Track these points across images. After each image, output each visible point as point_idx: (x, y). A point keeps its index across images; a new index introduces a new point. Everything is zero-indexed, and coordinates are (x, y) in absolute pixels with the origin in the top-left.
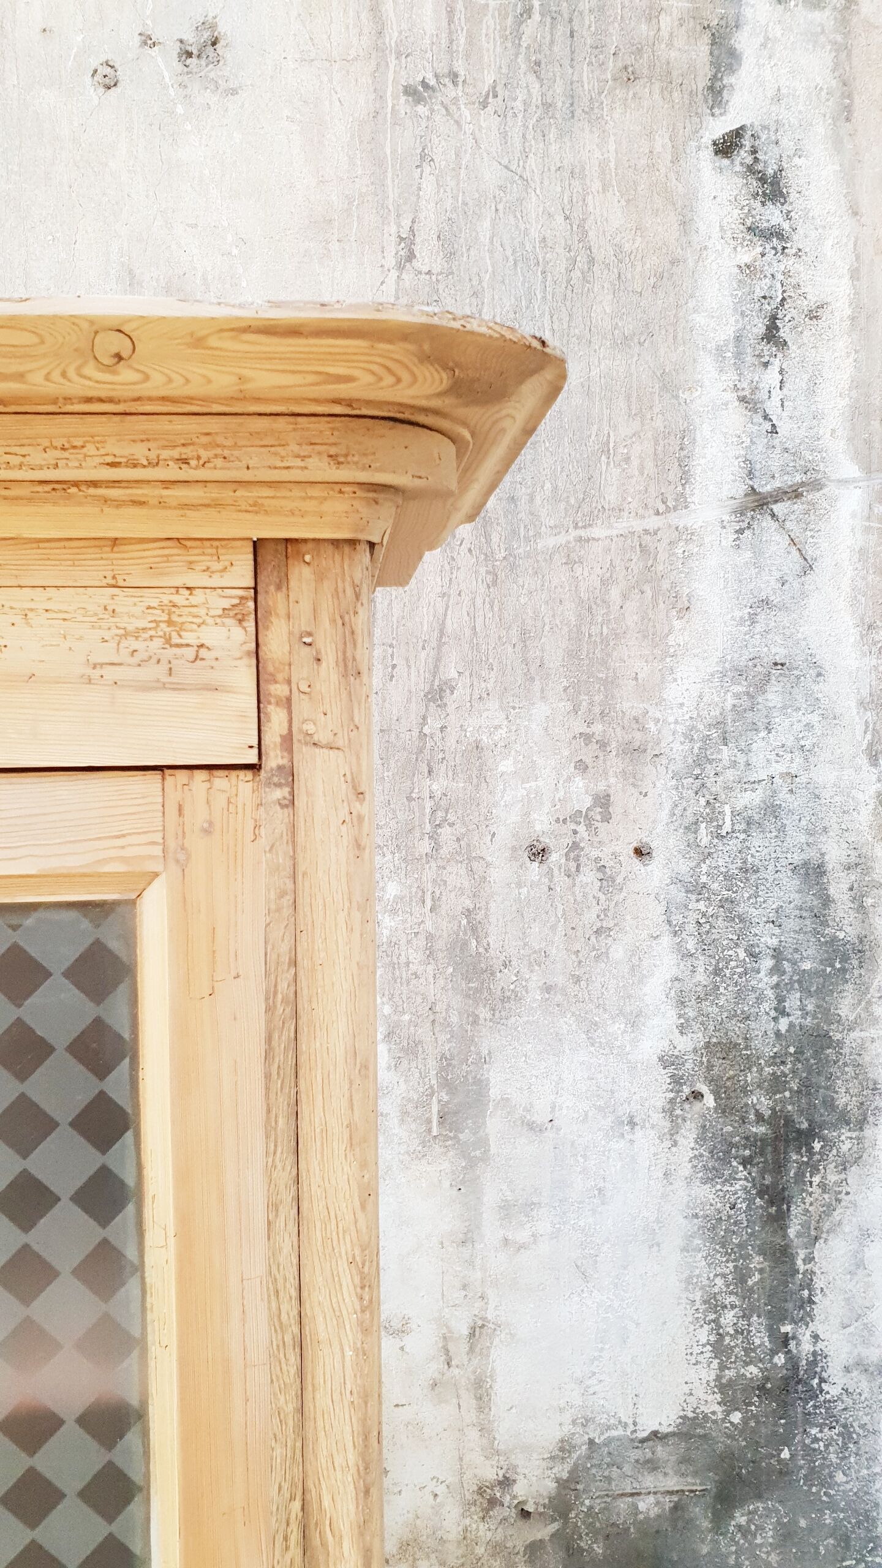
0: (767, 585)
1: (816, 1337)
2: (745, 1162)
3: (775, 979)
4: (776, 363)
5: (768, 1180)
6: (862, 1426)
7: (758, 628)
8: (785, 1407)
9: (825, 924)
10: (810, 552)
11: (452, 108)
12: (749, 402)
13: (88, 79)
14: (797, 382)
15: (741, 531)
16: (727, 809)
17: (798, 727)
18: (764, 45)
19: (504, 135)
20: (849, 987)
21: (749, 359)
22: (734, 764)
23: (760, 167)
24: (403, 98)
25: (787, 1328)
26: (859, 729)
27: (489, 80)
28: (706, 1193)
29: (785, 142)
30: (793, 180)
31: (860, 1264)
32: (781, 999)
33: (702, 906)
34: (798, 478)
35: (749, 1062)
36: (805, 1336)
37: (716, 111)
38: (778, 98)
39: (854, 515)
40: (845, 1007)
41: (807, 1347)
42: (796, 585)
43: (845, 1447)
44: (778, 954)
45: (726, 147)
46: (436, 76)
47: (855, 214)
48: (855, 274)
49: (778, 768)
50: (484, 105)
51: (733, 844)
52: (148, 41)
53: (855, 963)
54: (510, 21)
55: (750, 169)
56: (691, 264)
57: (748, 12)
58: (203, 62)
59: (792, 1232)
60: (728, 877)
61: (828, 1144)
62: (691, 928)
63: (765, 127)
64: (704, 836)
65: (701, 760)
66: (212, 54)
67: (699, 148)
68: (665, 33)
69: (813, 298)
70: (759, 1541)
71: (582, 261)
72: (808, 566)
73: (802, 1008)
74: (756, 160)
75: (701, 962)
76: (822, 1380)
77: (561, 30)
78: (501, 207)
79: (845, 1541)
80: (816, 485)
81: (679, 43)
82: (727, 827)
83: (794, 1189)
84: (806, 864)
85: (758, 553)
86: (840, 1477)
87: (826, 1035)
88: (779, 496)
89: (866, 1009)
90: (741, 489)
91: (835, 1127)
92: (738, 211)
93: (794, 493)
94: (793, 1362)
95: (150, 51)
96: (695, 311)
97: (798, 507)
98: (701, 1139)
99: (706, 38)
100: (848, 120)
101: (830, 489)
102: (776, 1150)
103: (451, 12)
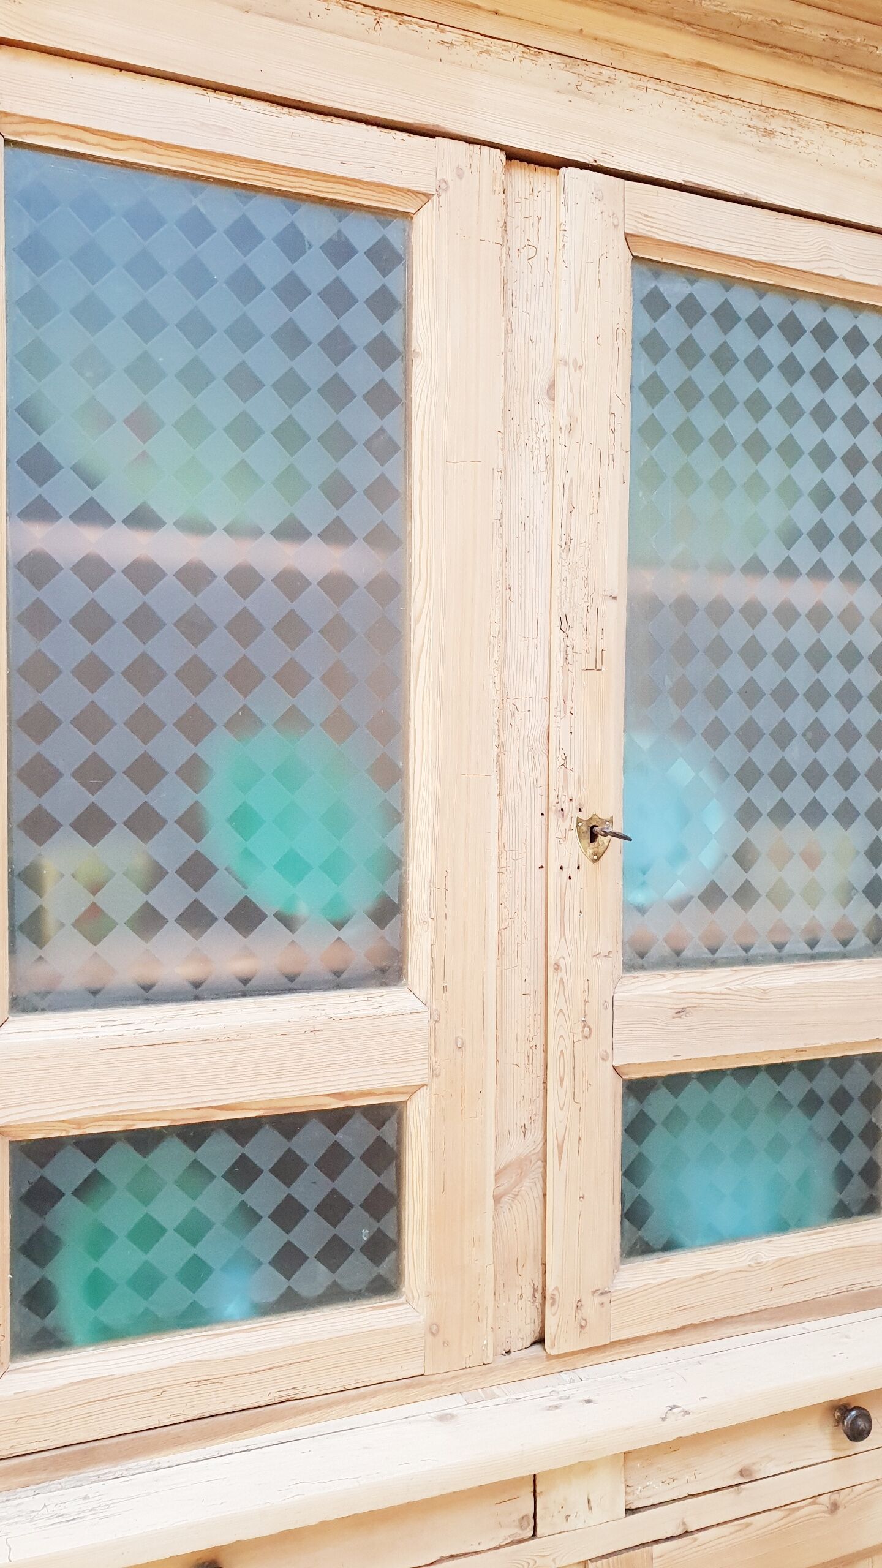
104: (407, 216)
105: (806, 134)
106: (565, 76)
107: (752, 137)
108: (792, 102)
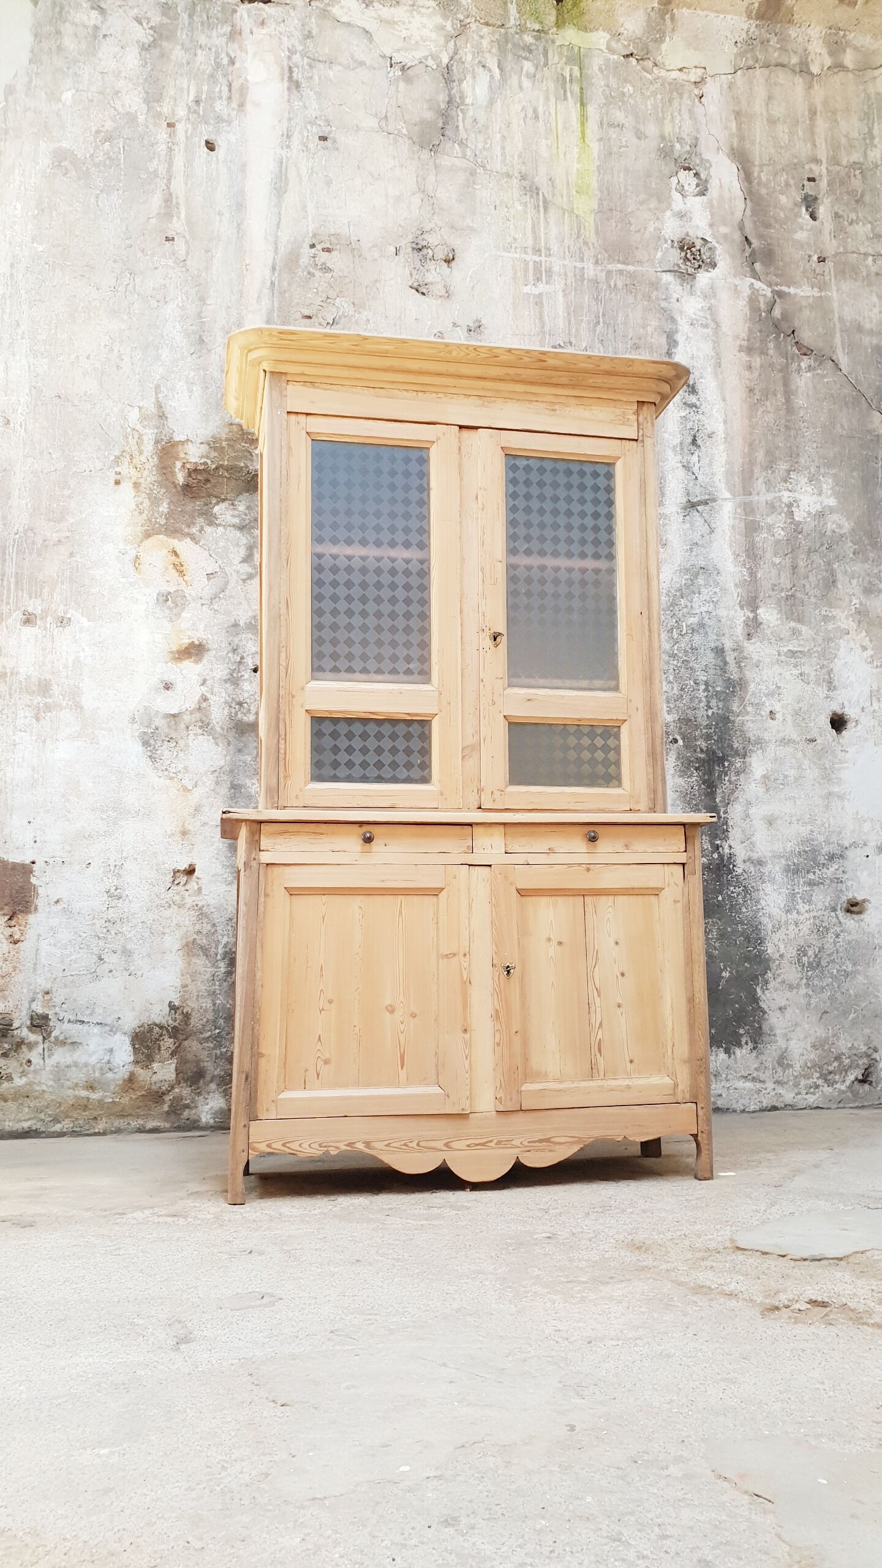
0: (697, 537)
1: (730, 847)
2: (697, 769)
3: (706, 694)
4: (697, 453)
5: (706, 777)
6: (752, 887)
7: (694, 554)
8: (719, 878)
9: (725, 672)
10: (713, 525)
12: (687, 467)
14: (705, 461)
15: (685, 516)
16: (684, 624)
17: (711, 593)
18: (686, 339)
20: (736, 698)
21: (686, 451)
22: (686, 606)
25: (718, 842)
26: (736, 595)
28: (680, 781)
29: (696, 374)
30: (699, 387)
31: (747, 816)
32: (709, 702)
33: (675, 662)
34: (707, 497)
35: (697, 727)
36: (726, 847)
38: (692, 358)
39: (729, 512)
40: (735, 707)
41: (727, 851)
42: (708, 537)
43: (745, 896)
44: (706, 684)
46: (564, 344)
47: (724, 400)
48: (725, 422)
49: (704, 609)
51: (687, 638)
52: (455, 325)
53: (738, 689)
54: (592, 325)
57: (680, 327)
58: (476, 334)
59: (718, 800)
60: (686, 652)
61: (731, 764)
62: (672, 671)
64: (675, 634)
65: (673, 604)
66: (479, 332)
68: (650, 333)
69: (709, 430)
70: (710, 936)
72: (712, 531)
73: (717, 706)
75: (675, 686)
76: (734, 866)
77: (611, 329)
79: (748, 939)
80: (714, 500)
81: (655, 337)
82: (684, 631)
83: (718, 783)
84: (716, 647)
85: (692, 525)
86: (744, 910)
87: (728, 718)
88: (700, 503)
89: (744, 708)
90: (685, 500)
91: (733, 757)
92: (679, 398)
93: (706, 503)
94: (721, 856)
95: (456, 329)
96: (665, 432)
97: (707, 508)
98: (678, 758)
99: (665, 336)
100: (719, 367)
101: (719, 502)
102: (709, 764)
103: (569, 321)
104: (428, 448)
105: (569, 409)
106: (479, 402)
107: (547, 412)
108: (562, 400)
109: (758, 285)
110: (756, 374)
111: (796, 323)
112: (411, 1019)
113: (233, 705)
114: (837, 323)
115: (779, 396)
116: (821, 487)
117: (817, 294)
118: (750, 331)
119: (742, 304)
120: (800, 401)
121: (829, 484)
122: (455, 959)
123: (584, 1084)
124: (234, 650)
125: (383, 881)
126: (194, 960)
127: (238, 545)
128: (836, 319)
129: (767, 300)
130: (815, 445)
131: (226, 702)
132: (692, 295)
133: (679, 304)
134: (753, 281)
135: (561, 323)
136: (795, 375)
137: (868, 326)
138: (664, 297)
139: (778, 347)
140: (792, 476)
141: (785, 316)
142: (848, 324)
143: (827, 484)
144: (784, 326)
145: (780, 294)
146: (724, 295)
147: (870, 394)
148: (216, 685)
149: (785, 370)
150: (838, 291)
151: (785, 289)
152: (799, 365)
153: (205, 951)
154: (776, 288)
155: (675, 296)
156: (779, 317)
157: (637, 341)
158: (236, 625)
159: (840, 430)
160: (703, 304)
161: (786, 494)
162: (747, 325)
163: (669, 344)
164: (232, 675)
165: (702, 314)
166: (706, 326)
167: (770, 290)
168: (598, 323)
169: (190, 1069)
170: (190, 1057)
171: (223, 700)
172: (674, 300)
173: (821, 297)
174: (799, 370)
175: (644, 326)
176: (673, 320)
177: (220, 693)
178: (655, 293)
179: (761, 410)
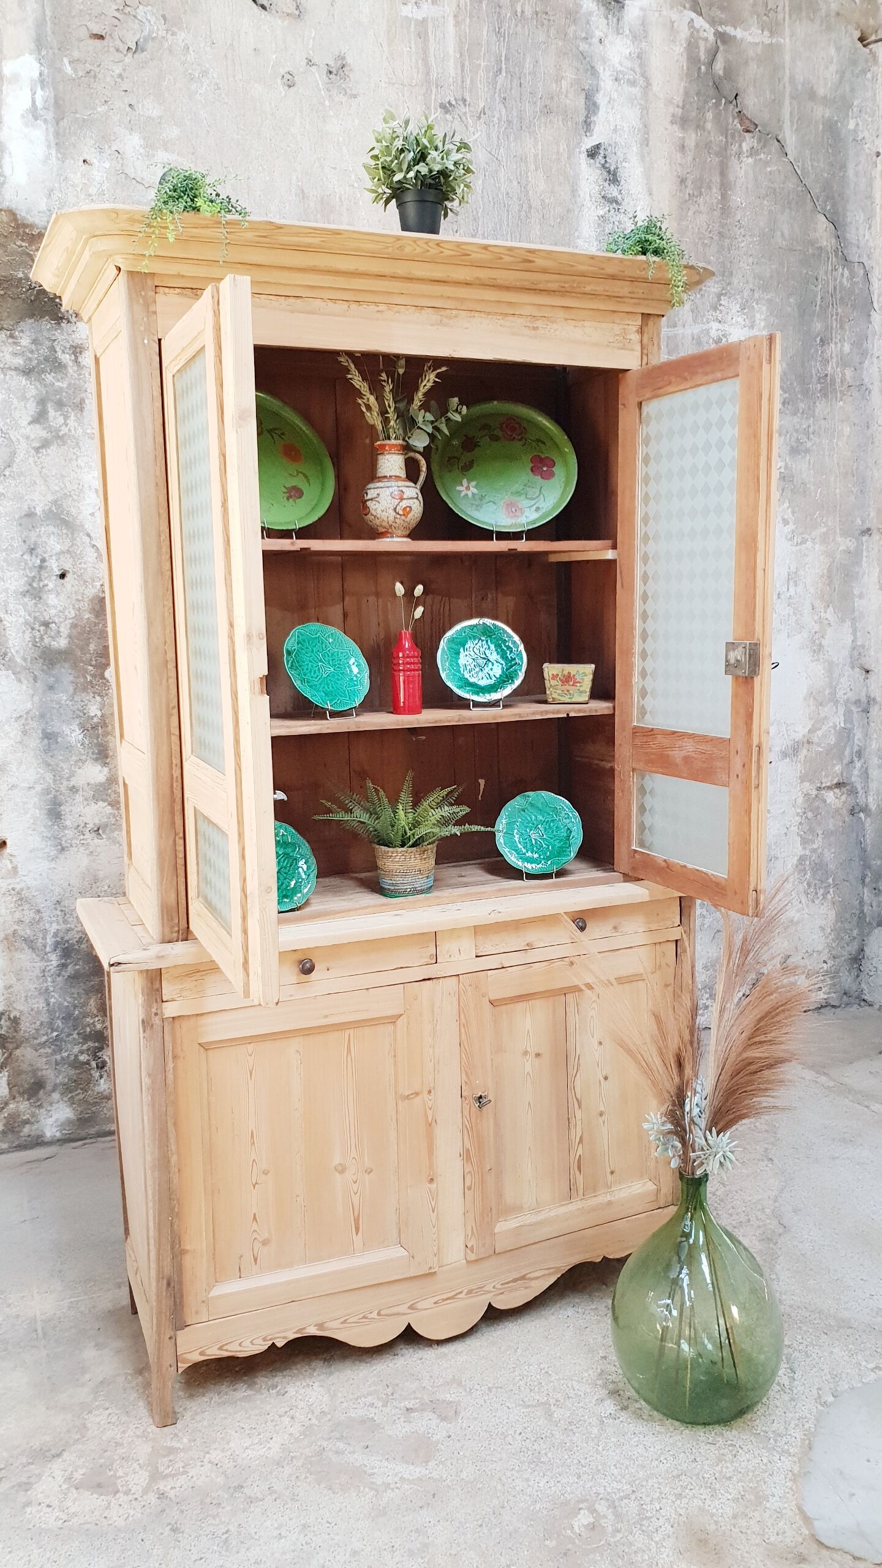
11: (464, 118)
13: (279, 81)
18: (609, 102)
19: (489, 136)
23: (607, 165)
24: (439, 110)
27: (481, 106)
29: (619, 153)
30: (622, 174)
37: (588, 134)
38: (615, 130)
45: (592, 153)
46: (456, 100)
47: (650, 194)
50: (479, 118)
52: (309, 62)
54: (491, 74)
55: (603, 166)
56: (576, 213)
57: (602, 84)
58: (338, 78)
63: (610, 145)
66: (342, 74)
67: (580, 152)
68: (564, 90)
71: (525, 207)
74: (606, 161)
77: (516, 82)
78: (487, 174)
81: (571, 96)
92: (597, 188)
95: (311, 68)
96: (578, 238)
99: (583, 96)
100: (647, 145)
103: (463, 66)
106: (434, 316)
107: (526, 332)
108: (548, 312)
109: (700, 22)
110: (690, 158)
111: (741, 83)
112: (366, 1175)
113: (37, 626)
114: (787, 85)
115: (714, 190)
116: (754, 316)
117: (767, 41)
118: (686, 94)
119: (679, 49)
120: (737, 198)
121: (762, 313)
122: (417, 1100)
123: (562, 1210)
124: (32, 551)
125: (326, 1016)
126: (17, 955)
127: (24, 398)
128: (786, 79)
129: (708, 45)
130: (750, 260)
131: (26, 623)
132: (618, 34)
133: (602, 48)
134: (693, 15)
135: (451, 69)
136: (734, 161)
137: (821, 91)
138: (583, 35)
139: (717, 118)
140: (721, 302)
141: (729, 73)
142: (800, 87)
143: (761, 314)
144: (727, 87)
145: (723, 37)
146: (657, 35)
147: (816, 190)
148: (11, 600)
149: (723, 153)
150: (791, 36)
151: (729, 30)
152: (740, 146)
153: (30, 943)
154: (720, 29)
155: (598, 34)
156: (721, 73)
157: (548, 102)
158: (30, 515)
159: (780, 240)
160: (632, 49)
161: (715, 325)
162: (683, 84)
163: (588, 109)
164: (30, 585)
165: (629, 64)
166: (633, 83)
167: (713, 31)
168: (500, 70)
169: (27, 1080)
170: (25, 1067)
171: (21, 620)
172: (595, 40)
173: (771, 45)
174: (739, 154)
175: (558, 80)
176: (593, 72)
177: (17, 611)
178: (573, 28)
179: (693, 208)
